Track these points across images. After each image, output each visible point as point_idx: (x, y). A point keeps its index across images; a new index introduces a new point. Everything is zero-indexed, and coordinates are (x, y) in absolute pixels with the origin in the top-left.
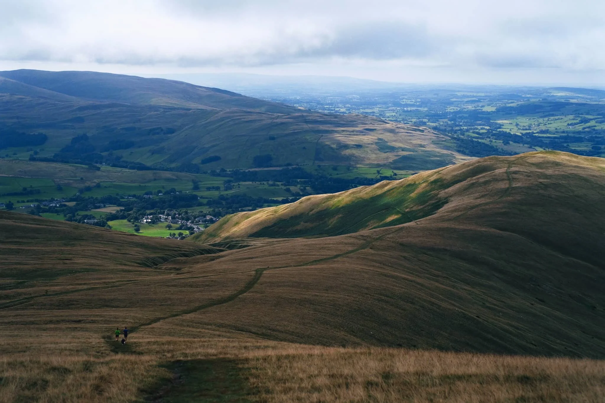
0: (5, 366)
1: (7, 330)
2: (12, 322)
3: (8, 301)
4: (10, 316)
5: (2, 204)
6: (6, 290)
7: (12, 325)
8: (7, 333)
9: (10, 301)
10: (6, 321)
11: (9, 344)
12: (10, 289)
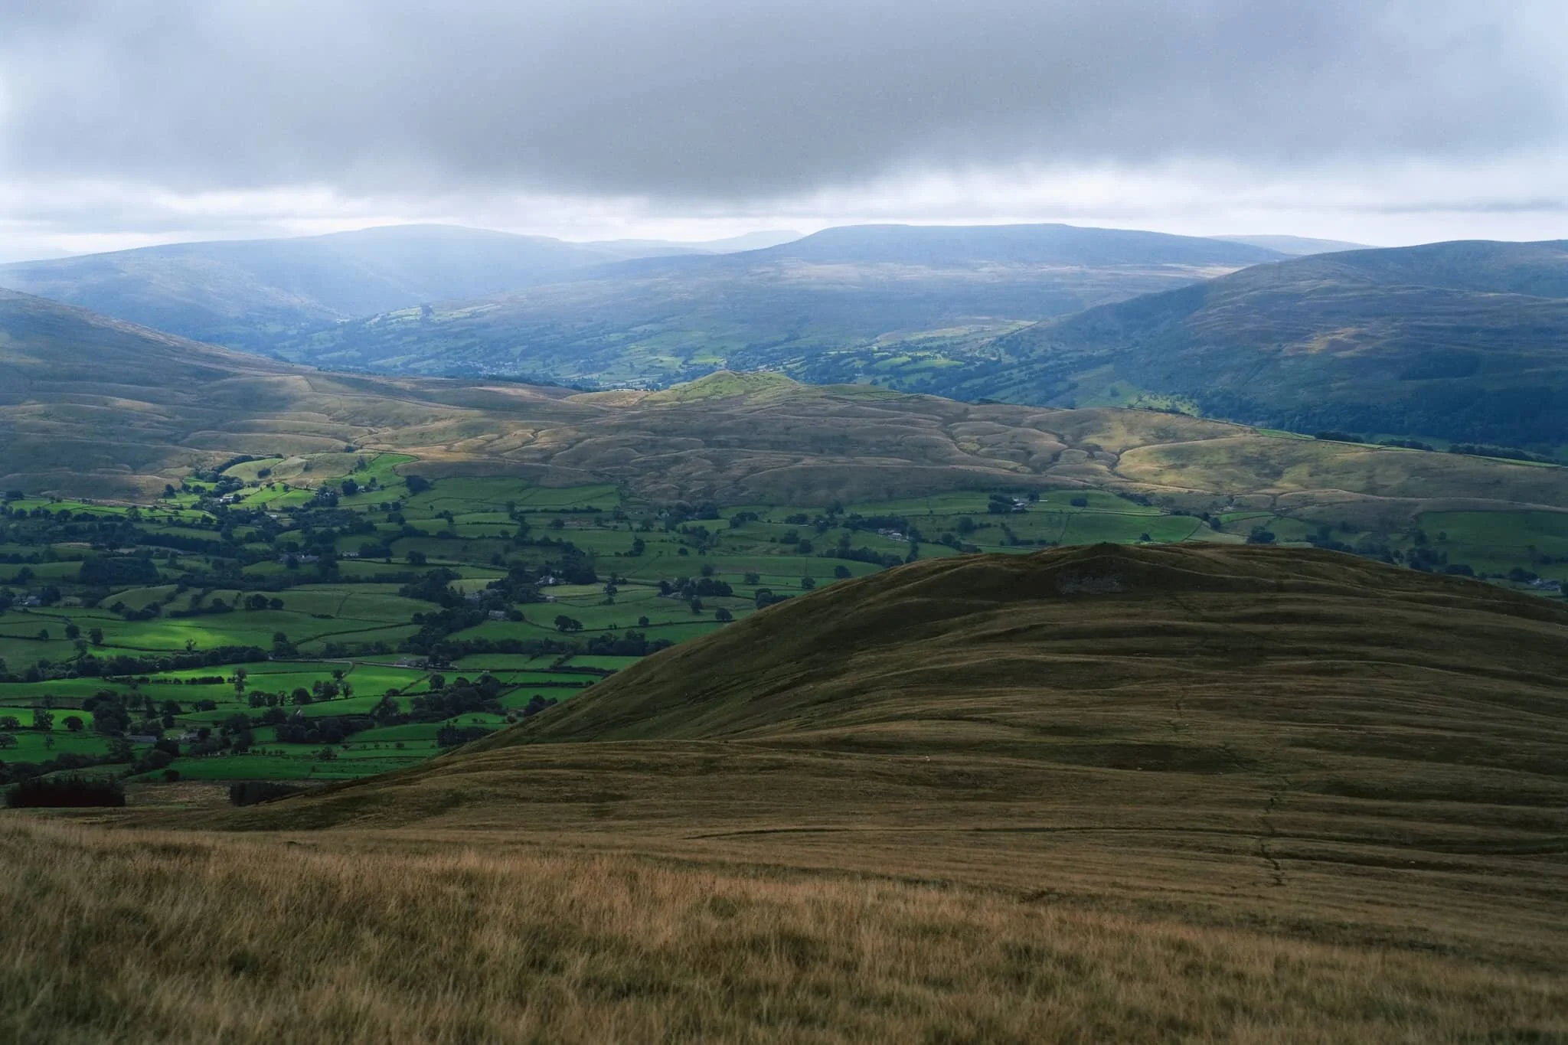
0: (1544, 1004)
1: (1543, 911)
2: (1557, 891)
3: (1550, 836)
4: (1552, 876)
5: (1554, 583)
6: (1549, 806)
7: (1557, 899)
8: (1543, 918)
9: (1555, 837)
10: (1542, 886)
11: (1546, 948)
12: (1558, 806)
